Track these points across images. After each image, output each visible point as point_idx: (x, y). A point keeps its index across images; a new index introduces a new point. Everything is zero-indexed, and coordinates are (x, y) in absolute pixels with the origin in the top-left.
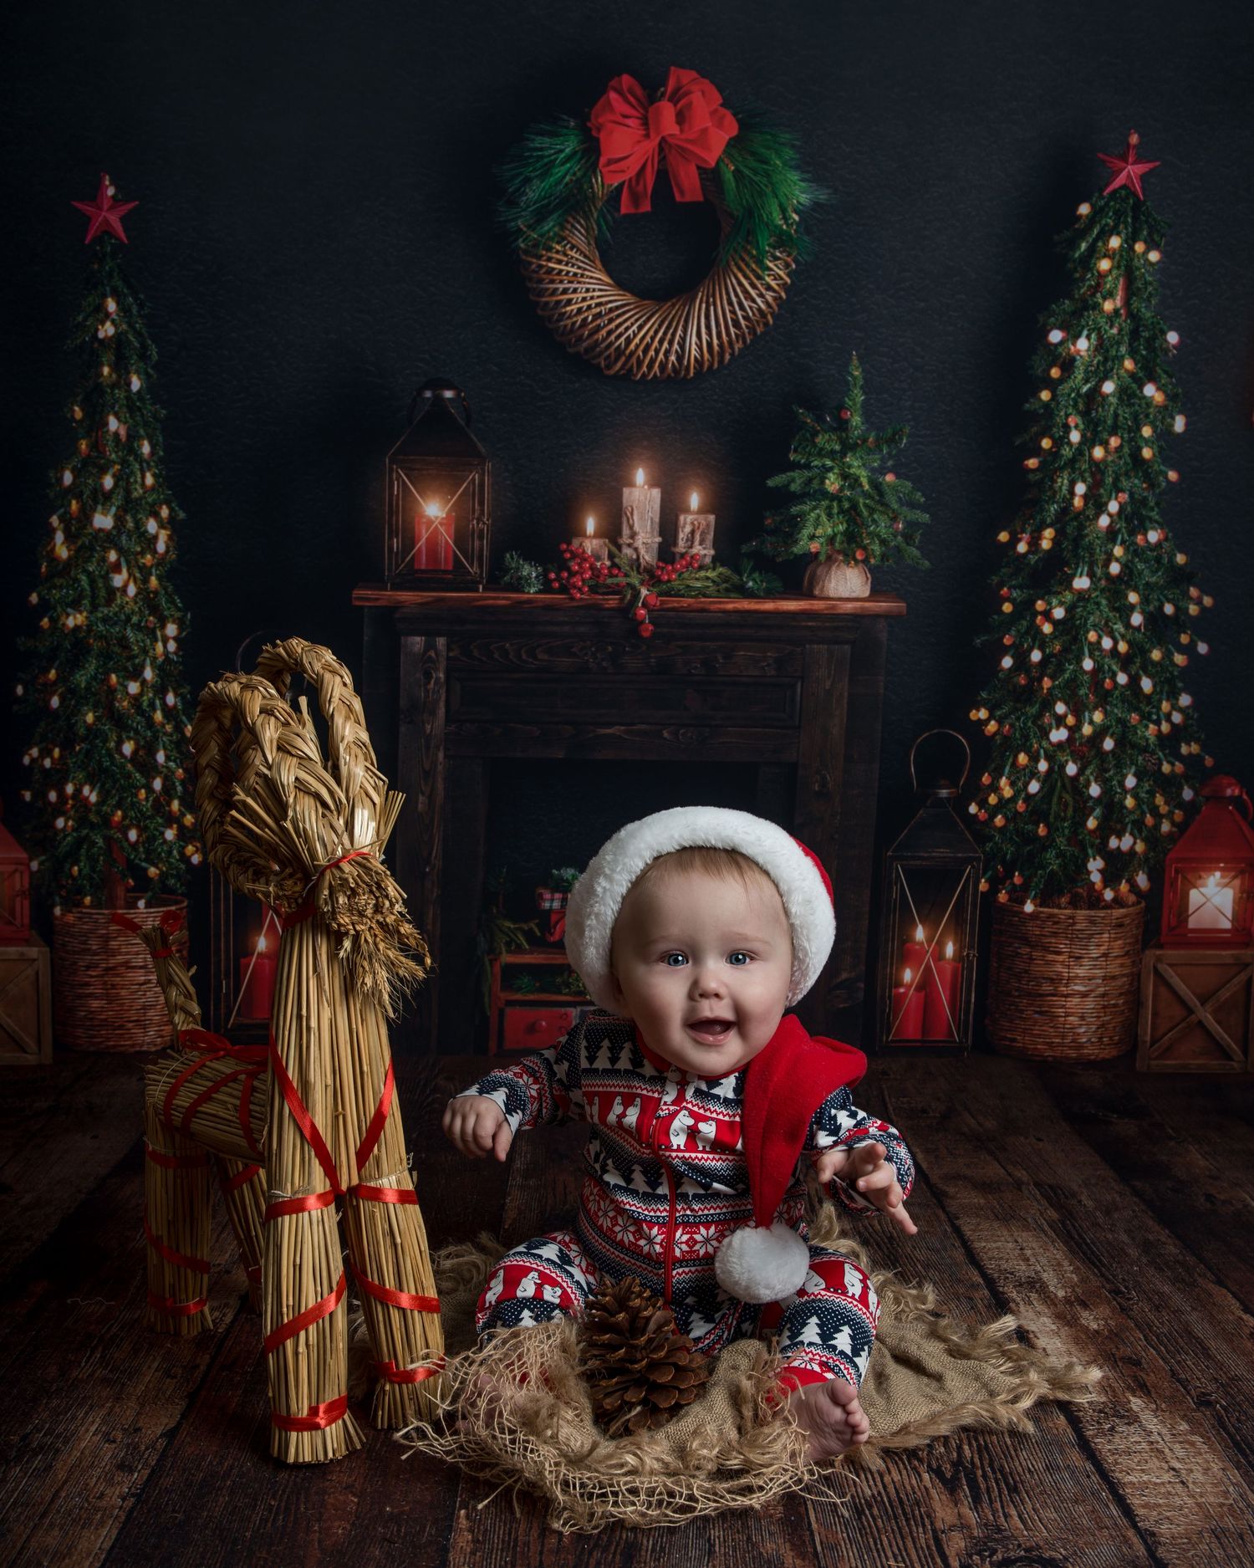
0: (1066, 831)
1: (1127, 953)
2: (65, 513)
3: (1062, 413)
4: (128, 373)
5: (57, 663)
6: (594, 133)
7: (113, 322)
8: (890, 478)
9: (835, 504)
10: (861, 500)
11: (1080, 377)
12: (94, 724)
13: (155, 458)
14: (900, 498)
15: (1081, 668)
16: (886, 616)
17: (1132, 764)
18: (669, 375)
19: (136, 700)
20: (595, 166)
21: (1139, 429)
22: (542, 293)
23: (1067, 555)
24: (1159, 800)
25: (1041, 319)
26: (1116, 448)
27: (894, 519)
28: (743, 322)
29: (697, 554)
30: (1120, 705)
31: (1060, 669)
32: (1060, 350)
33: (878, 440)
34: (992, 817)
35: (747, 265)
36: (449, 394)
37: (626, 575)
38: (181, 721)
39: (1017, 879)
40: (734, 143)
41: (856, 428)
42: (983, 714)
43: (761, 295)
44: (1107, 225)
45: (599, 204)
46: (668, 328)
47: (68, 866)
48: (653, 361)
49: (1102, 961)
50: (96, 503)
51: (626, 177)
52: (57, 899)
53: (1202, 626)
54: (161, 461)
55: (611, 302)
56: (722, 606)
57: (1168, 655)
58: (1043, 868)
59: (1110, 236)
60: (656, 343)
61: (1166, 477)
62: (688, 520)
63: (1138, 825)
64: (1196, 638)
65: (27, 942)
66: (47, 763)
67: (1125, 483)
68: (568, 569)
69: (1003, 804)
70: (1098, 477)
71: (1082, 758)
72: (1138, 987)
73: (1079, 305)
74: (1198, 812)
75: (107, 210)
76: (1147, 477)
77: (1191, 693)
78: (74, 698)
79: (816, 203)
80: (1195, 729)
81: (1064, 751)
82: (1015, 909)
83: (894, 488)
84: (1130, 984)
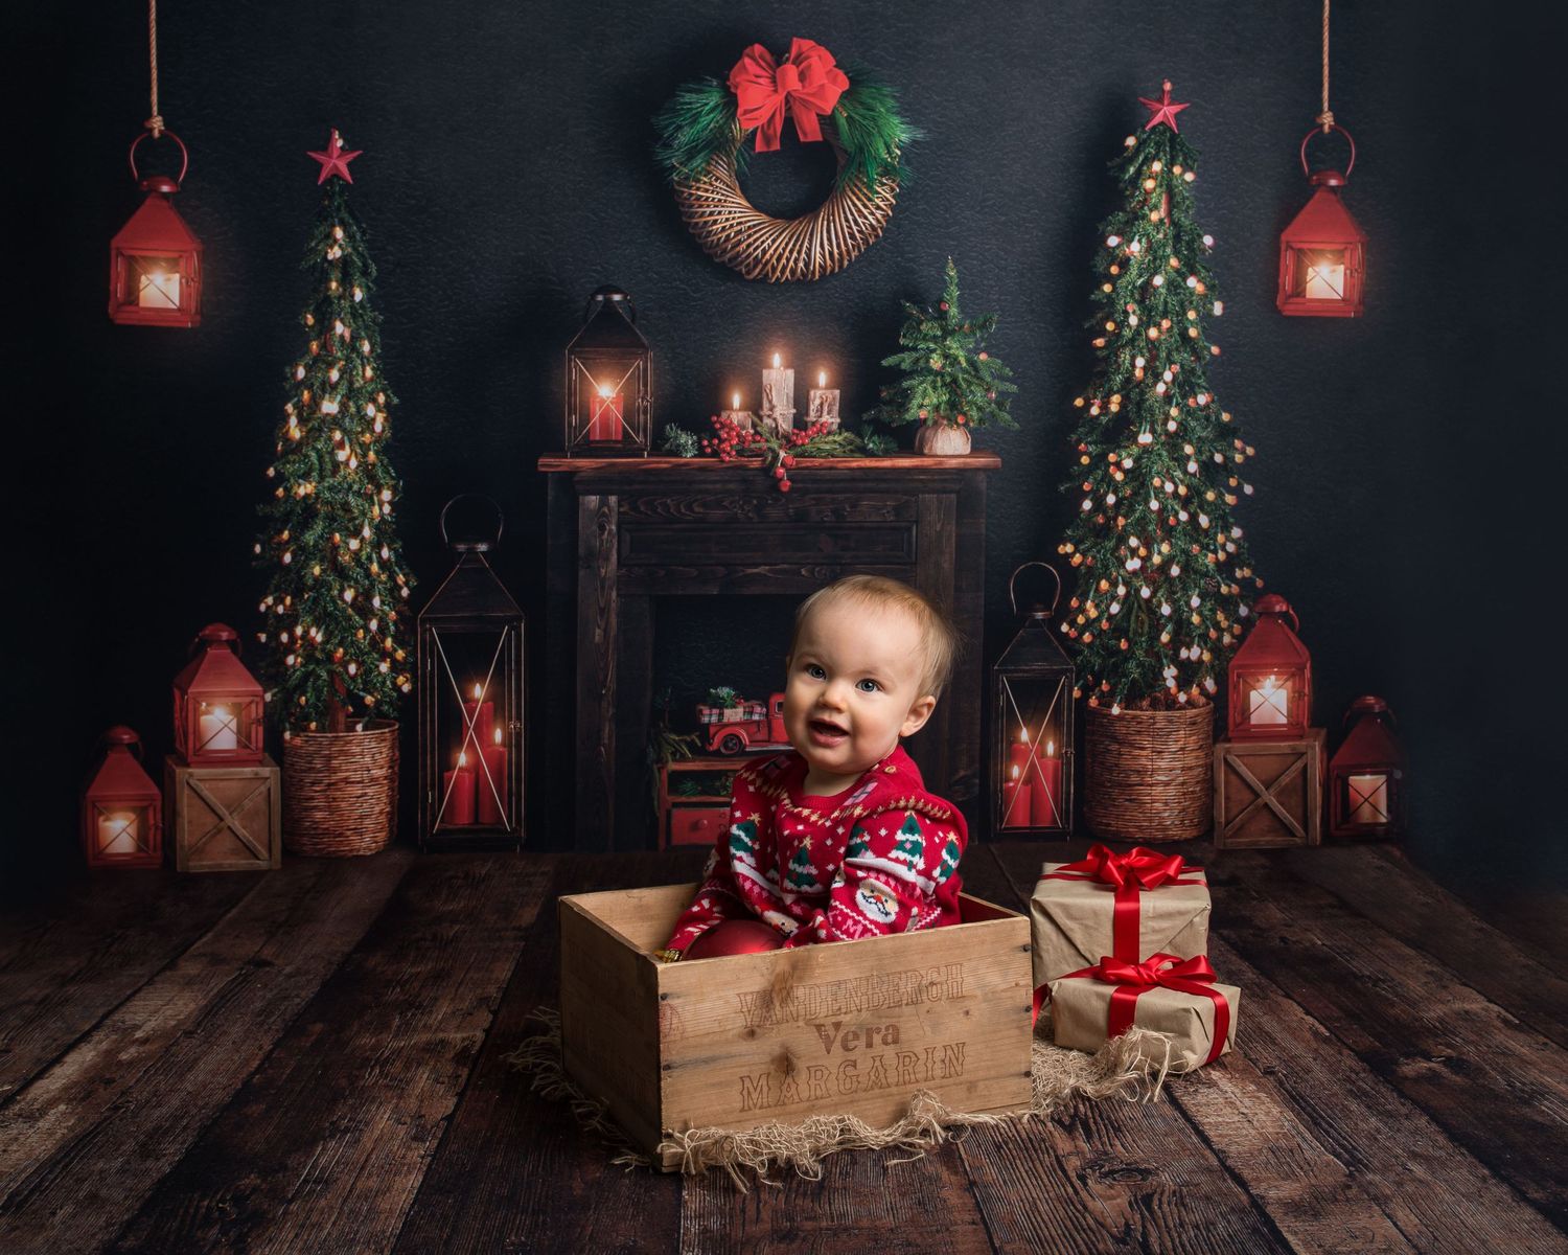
0: (1144, 644)
1: (1201, 747)
2: (299, 401)
3: (1122, 302)
4: (352, 286)
5: (290, 525)
6: (733, 90)
7: (340, 246)
8: (983, 357)
9: (939, 379)
10: (960, 376)
11: (1135, 273)
12: (320, 575)
13: (374, 355)
14: (992, 373)
15: (1149, 508)
16: (985, 469)
17: (1196, 587)
18: (799, 279)
19: (357, 553)
20: (733, 116)
21: (1185, 314)
22: (692, 216)
23: (1132, 416)
24: (1220, 616)
25: (1101, 228)
26: (1168, 329)
27: (988, 390)
28: (857, 234)
29: (826, 422)
30: (1183, 538)
31: (1131, 509)
32: (1117, 252)
33: (971, 325)
34: (1081, 634)
35: (860, 190)
36: (617, 297)
37: (767, 441)
38: (395, 571)
39: (1105, 687)
40: (846, 95)
41: (954, 317)
42: (1069, 548)
43: (872, 214)
44: (1150, 153)
45: (738, 145)
46: (797, 241)
47: (297, 697)
48: (784, 267)
49: (1179, 755)
50: (324, 392)
51: (760, 124)
52: (287, 725)
53: (1247, 471)
54: (379, 357)
55: (749, 221)
56: (847, 464)
57: (1220, 496)
58: (1126, 676)
59: (1153, 161)
60: (787, 253)
61: (1210, 351)
62: (818, 395)
63: (1204, 638)
64: (1241, 480)
65: (261, 763)
66: (280, 609)
68: (719, 438)
69: (1090, 623)
70: (1154, 352)
71: (1154, 583)
72: (1212, 776)
73: (1131, 215)
74: (1254, 625)
75: (337, 157)
76: (1194, 352)
77: (1242, 527)
78: (304, 554)
79: (914, 141)
80: (1247, 556)
81: (1139, 577)
82: (1105, 712)
83: (987, 365)
84: (1205, 773)
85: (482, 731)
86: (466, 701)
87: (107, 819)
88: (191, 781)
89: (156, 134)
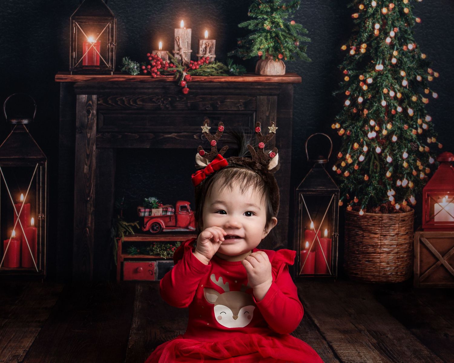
0: (377, 178)
1: (407, 233)
8: (293, 23)
9: (269, 34)
10: (280, 33)
14: (297, 31)
15: (381, 105)
16: (293, 83)
17: (406, 147)
21: (402, 1)
23: (372, 55)
24: (419, 163)
26: (392, 9)
27: (295, 41)
29: (208, 57)
30: (399, 121)
31: (371, 106)
33: (287, 6)
34: (343, 172)
37: (176, 67)
39: (356, 200)
41: (277, 2)
49: (396, 237)
53: (434, 85)
56: (219, 80)
57: (419, 99)
58: (367, 195)
61: (415, 21)
62: (204, 42)
63: (410, 175)
64: (431, 90)
67: (397, 24)
68: (151, 65)
69: (348, 166)
70: (385, 21)
71: (383, 145)
72: (413, 249)
74: (437, 169)
76: (407, 21)
77: (431, 115)
80: (433, 131)
81: (375, 142)
82: (355, 214)
83: (295, 27)
84: (409, 247)
85: (24, 219)
86: (15, 203)
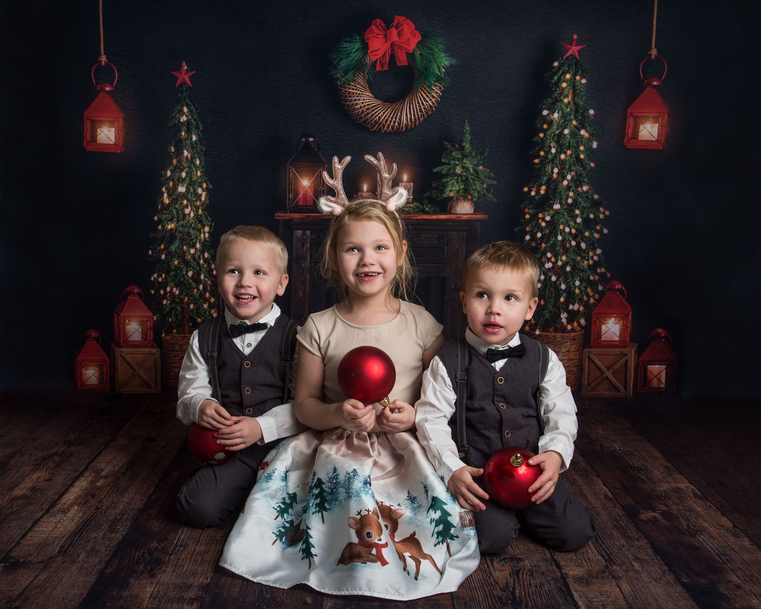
0: (552, 303)
1: (577, 350)
2: (168, 186)
4: (191, 134)
5: (164, 242)
6: (366, 41)
7: (186, 115)
8: (481, 168)
9: (460, 178)
10: (470, 177)
11: (555, 128)
12: (177, 265)
13: (201, 166)
14: (485, 175)
15: (557, 239)
16: (480, 220)
17: (578, 276)
18: (395, 131)
19: (193, 255)
20: (367, 54)
21: (579, 147)
22: (346, 101)
23: (551, 196)
24: (589, 290)
25: (540, 106)
26: (570, 155)
27: (483, 183)
28: (423, 110)
30: (573, 253)
31: (549, 240)
32: (547, 118)
33: (476, 153)
35: (425, 89)
36: (311, 139)
38: (210, 263)
39: (533, 322)
40: (420, 43)
41: (468, 149)
43: (430, 100)
44: (565, 70)
46: (395, 113)
47: (167, 318)
48: (389, 125)
49: (567, 353)
50: (179, 182)
51: (379, 57)
52: (163, 331)
53: (605, 222)
54: (203, 167)
55: (373, 104)
56: (414, 217)
57: (592, 234)
58: (543, 316)
59: (566, 74)
60: (390, 119)
61: (590, 165)
62: (403, 185)
63: (581, 300)
64: (602, 227)
65: (152, 347)
66: (160, 279)
67: (573, 168)
70: (563, 166)
71: (558, 274)
72: (582, 364)
73: (554, 100)
74: (605, 295)
75: (184, 74)
76: (583, 166)
77: (601, 249)
78: (170, 255)
79: (452, 65)
80: (603, 262)
81: (551, 271)
82: (532, 333)
83: (483, 171)
84: (579, 363)
87: (86, 370)
88: (122, 354)
89: (103, 63)
